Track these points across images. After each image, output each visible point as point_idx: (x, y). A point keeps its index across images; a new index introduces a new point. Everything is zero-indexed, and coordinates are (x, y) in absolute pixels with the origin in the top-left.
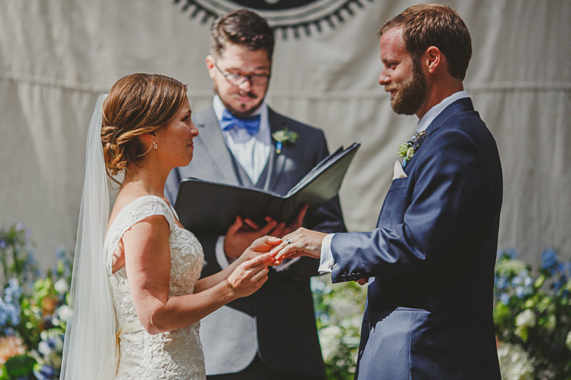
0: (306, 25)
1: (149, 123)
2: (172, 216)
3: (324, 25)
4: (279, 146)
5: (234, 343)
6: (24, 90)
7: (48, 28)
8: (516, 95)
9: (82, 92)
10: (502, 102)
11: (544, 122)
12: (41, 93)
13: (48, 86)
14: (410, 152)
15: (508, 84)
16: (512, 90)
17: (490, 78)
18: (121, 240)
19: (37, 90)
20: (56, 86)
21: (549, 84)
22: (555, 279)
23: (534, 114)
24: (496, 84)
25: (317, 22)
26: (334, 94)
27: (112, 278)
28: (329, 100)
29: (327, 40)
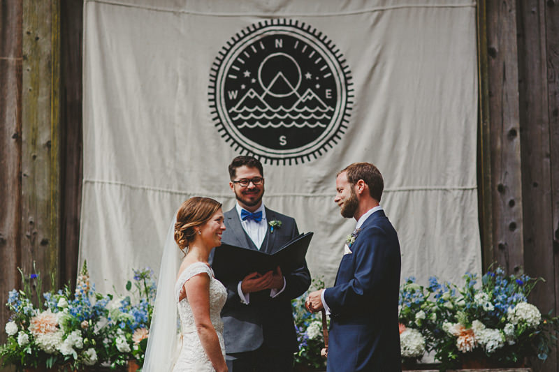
0: (302, 157)
1: (197, 220)
2: (211, 272)
3: (311, 156)
4: (272, 229)
5: (252, 335)
6: (150, 193)
7: (163, 160)
8: (415, 192)
9: (180, 194)
10: (408, 196)
11: (431, 208)
12: (159, 196)
13: (163, 191)
14: (353, 239)
15: (411, 188)
16: (413, 190)
17: (401, 185)
18: (184, 286)
19: (157, 194)
20: (167, 192)
21: (433, 187)
22: (436, 293)
23: (425, 203)
24: (404, 187)
25: (307, 155)
26: (316, 194)
27: (179, 304)
28: (315, 197)
29: (313, 165)
